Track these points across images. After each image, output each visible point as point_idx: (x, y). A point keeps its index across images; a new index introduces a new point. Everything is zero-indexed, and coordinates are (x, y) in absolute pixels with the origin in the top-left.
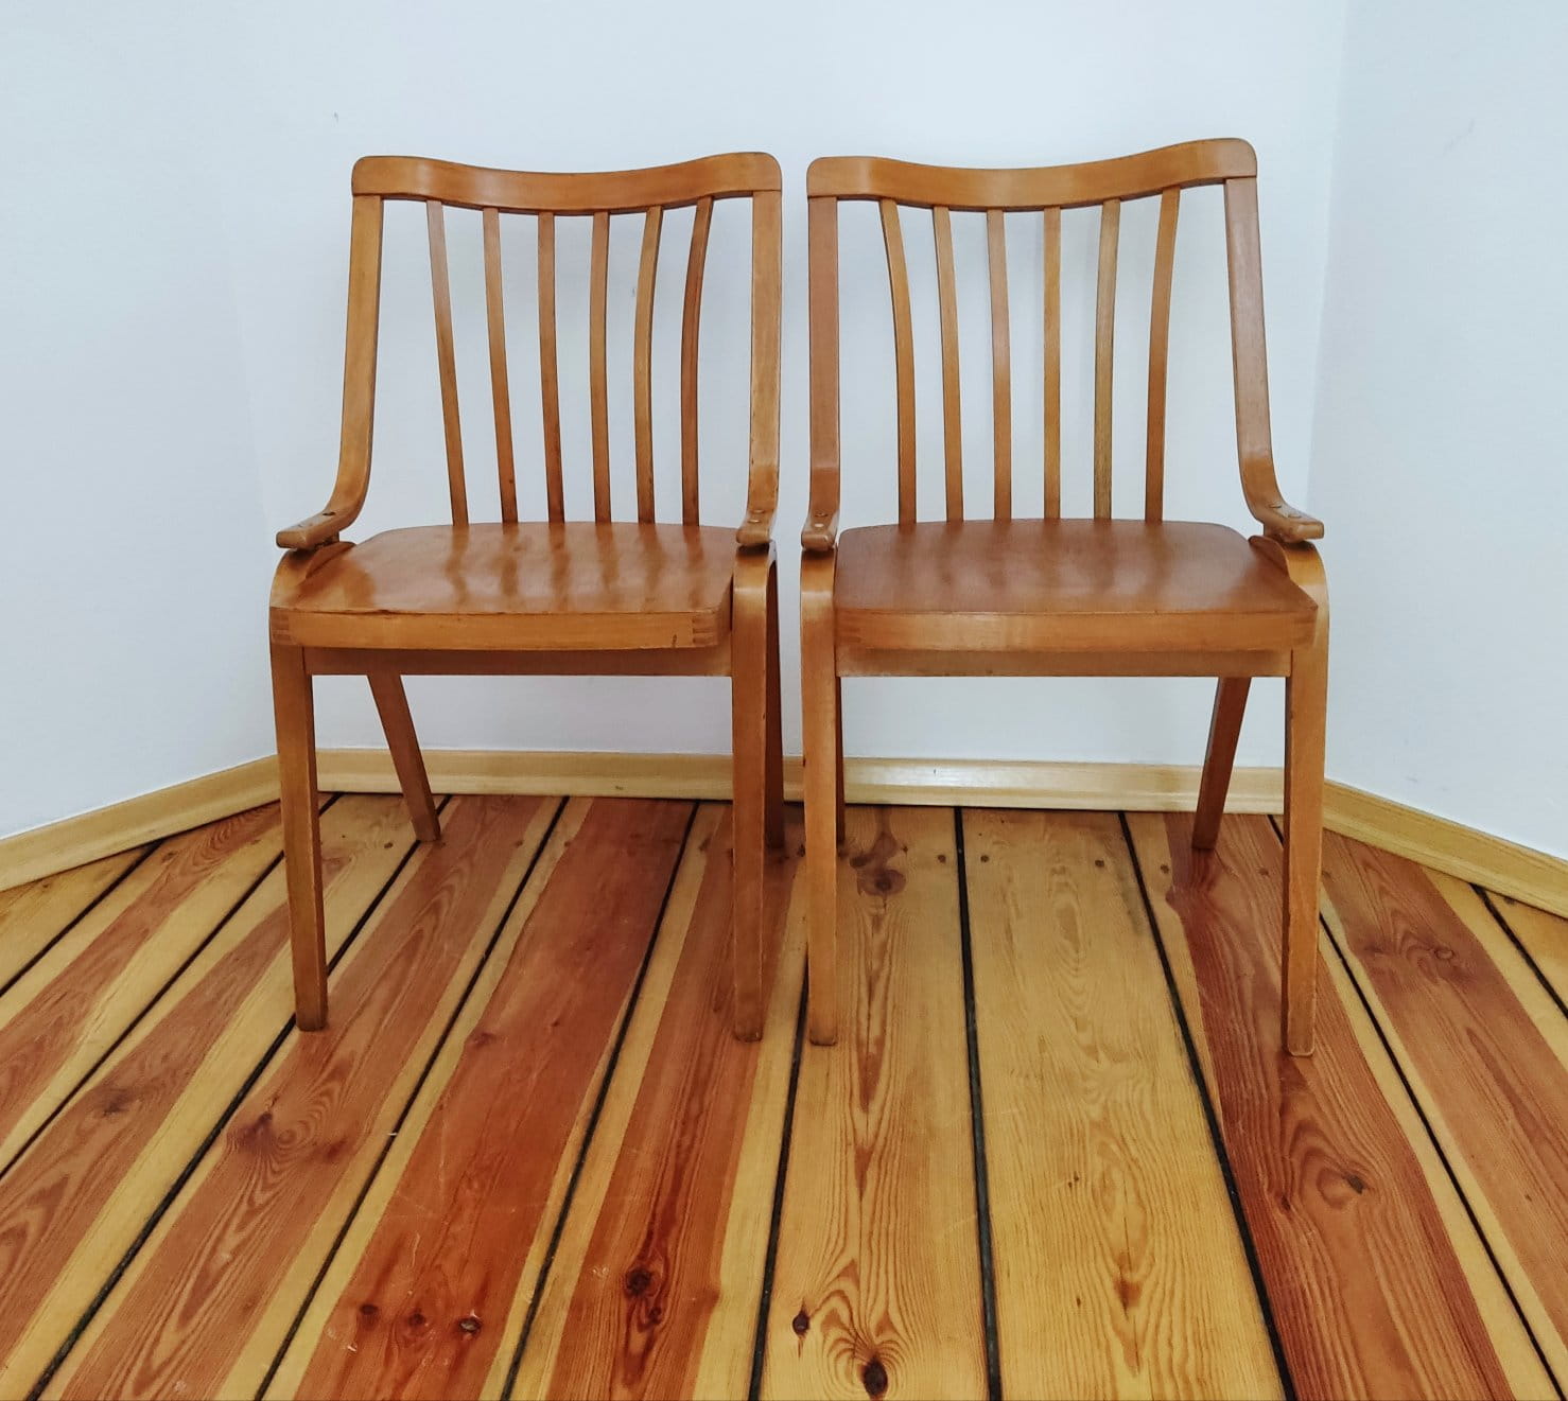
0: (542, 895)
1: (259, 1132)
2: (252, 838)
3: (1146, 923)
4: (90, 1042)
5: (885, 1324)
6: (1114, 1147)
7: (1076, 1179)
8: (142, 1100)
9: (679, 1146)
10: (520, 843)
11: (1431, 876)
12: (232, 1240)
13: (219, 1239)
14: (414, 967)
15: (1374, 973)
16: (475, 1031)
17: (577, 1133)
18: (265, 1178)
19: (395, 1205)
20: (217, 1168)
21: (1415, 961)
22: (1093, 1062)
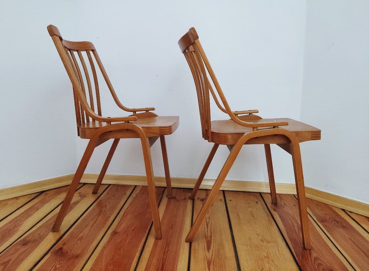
0: (130, 204)
1: (60, 251)
2: (65, 191)
3: (270, 215)
4: (22, 230)
6: (271, 262)
9: (163, 258)
10: (125, 194)
11: (332, 207)
14: (100, 218)
16: (114, 231)
17: (138, 255)
18: (60, 262)
20: (49, 258)
21: (333, 224)
22: (262, 243)
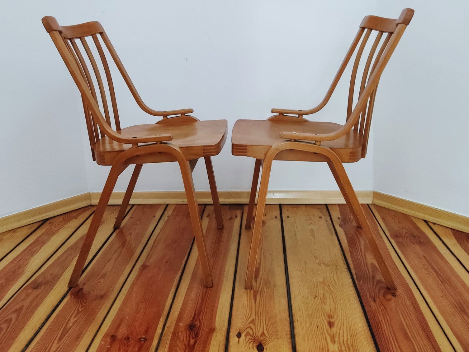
0: (161, 230)
1: (80, 292)
2: (76, 217)
3: (334, 232)
4: (29, 271)
5: (263, 334)
6: (326, 288)
7: (316, 296)
8: (45, 286)
9: (203, 292)
10: (154, 217)
11: (412, 218)
12: (73, 320)
13: (69, 320)
14: (124, 249)
15: (397, 243)
16: (143, 265)
17: (173, 290)
18: (82, 304)
19: (121, 310)
20: (68, 302)
21: (408, 240)
22: (320, 267)
